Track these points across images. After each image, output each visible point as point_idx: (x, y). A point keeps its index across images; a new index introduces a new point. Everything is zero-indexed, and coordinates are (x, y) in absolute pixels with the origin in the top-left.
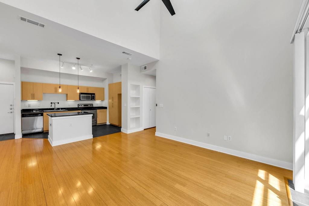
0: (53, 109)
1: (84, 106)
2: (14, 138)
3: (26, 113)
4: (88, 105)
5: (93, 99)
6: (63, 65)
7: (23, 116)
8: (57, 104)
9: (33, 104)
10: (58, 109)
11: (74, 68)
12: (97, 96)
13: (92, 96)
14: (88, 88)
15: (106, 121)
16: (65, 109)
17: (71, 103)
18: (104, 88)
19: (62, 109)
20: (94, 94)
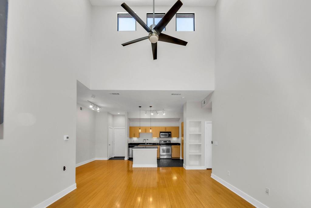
0: (144, 144)
1: (164, 142)
2: (124, 159)
3: (131, 145)
4: (166, 142)
5: (170, 136)
6: (146, 113)
7: (129, 147)
8: (147, 140)
9: (135, 140)
10: (147, 144)
11: (152, 114)
12: (173, 134)
13: (169, 134)
14: (166, 128)
15: (180, 156)
16: (151, 144)
17: (155, 140)
18: (179, 127)
19: (150, 144)
20: (170, 132)
